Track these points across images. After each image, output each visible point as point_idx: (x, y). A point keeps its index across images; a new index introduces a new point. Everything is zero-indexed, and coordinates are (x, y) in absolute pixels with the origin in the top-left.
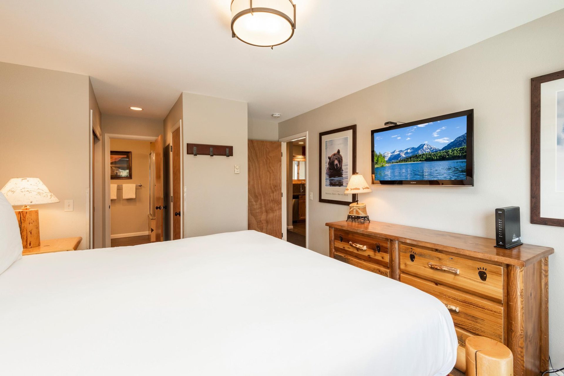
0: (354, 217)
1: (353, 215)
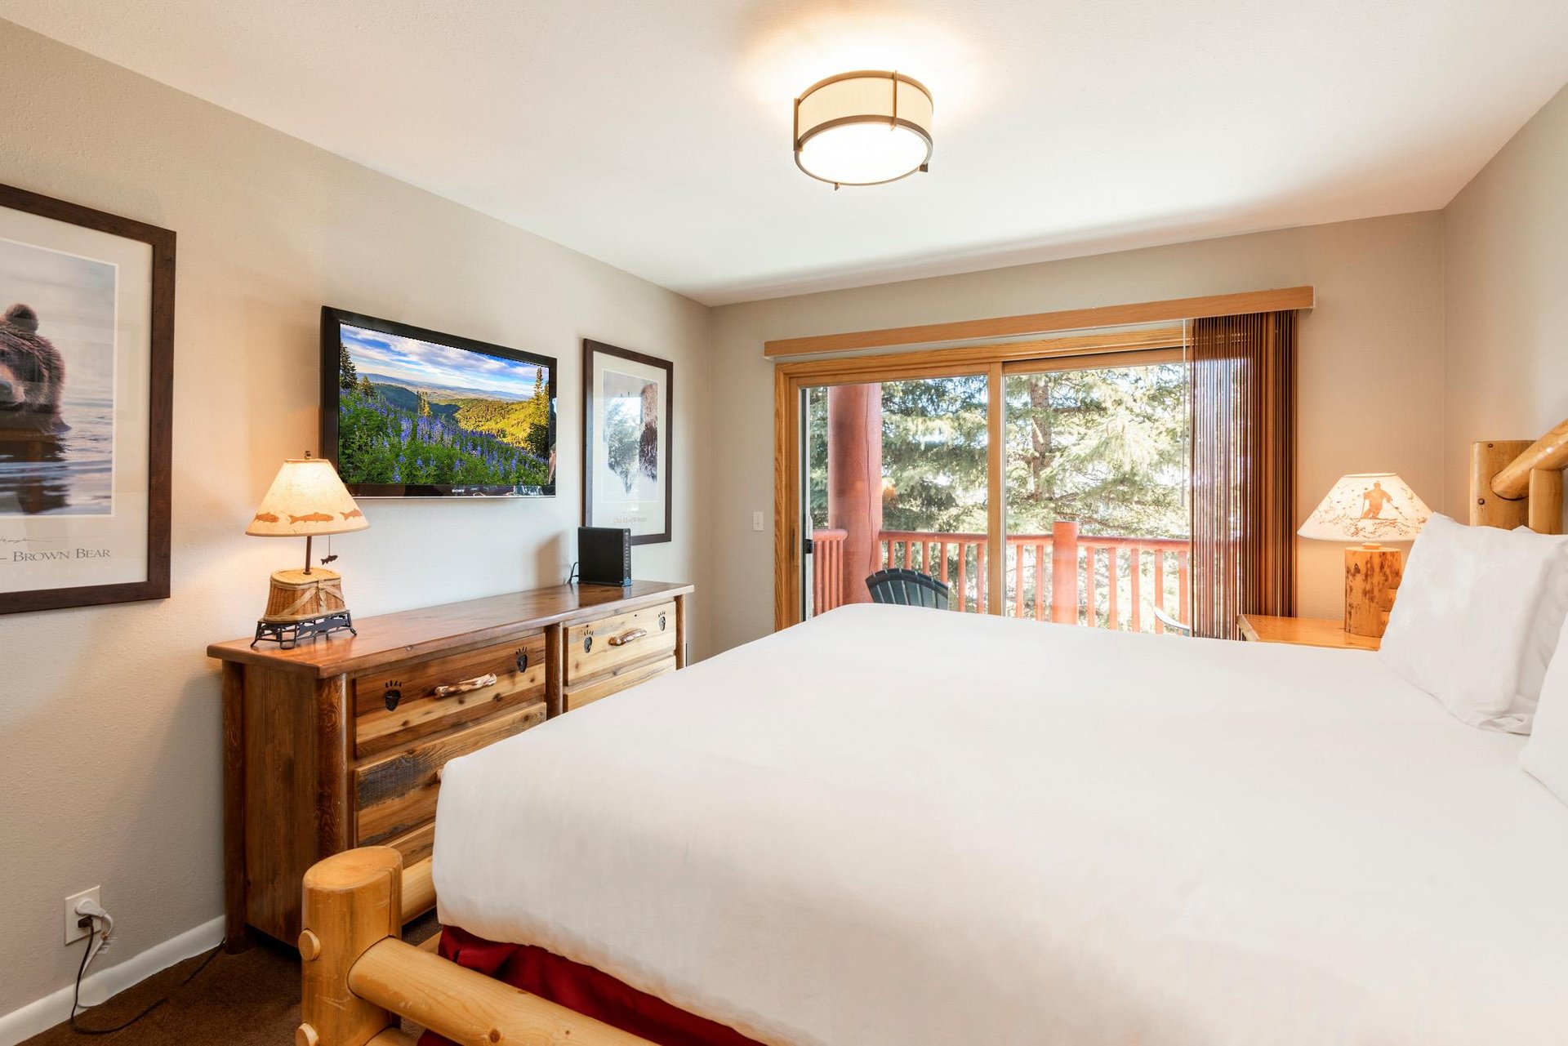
0: (322, 620)
1: (316, 615)
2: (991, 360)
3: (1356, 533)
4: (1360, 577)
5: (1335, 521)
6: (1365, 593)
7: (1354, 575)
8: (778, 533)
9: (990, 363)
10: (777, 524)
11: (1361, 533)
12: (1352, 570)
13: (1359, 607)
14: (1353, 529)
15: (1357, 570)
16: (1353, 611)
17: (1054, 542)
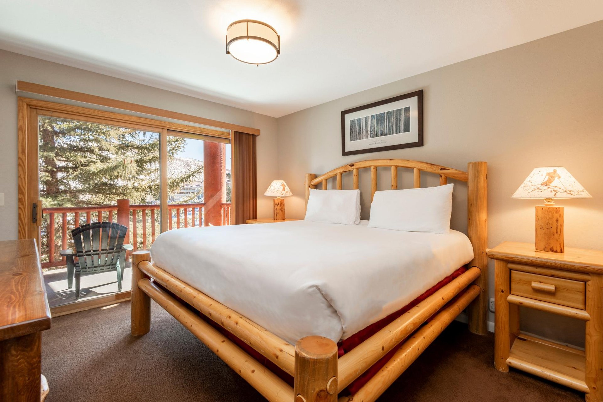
2: (163, 128)
3: (282, 195)
4: (279, 206)
5: (277, 192)
6: (280, 209)
7: (278, 205)
8: (21, 206)
9: (162, 129)
10: (20, 201)
11: (283, 194)
12: (277, 204)
13: (279, 213)
14: (282, 194)
15: (278, 204)
16: (277, 214)
17: (119, 209)
